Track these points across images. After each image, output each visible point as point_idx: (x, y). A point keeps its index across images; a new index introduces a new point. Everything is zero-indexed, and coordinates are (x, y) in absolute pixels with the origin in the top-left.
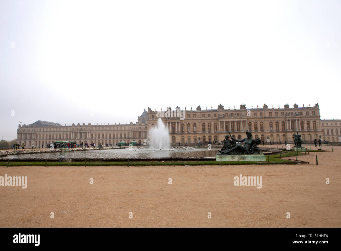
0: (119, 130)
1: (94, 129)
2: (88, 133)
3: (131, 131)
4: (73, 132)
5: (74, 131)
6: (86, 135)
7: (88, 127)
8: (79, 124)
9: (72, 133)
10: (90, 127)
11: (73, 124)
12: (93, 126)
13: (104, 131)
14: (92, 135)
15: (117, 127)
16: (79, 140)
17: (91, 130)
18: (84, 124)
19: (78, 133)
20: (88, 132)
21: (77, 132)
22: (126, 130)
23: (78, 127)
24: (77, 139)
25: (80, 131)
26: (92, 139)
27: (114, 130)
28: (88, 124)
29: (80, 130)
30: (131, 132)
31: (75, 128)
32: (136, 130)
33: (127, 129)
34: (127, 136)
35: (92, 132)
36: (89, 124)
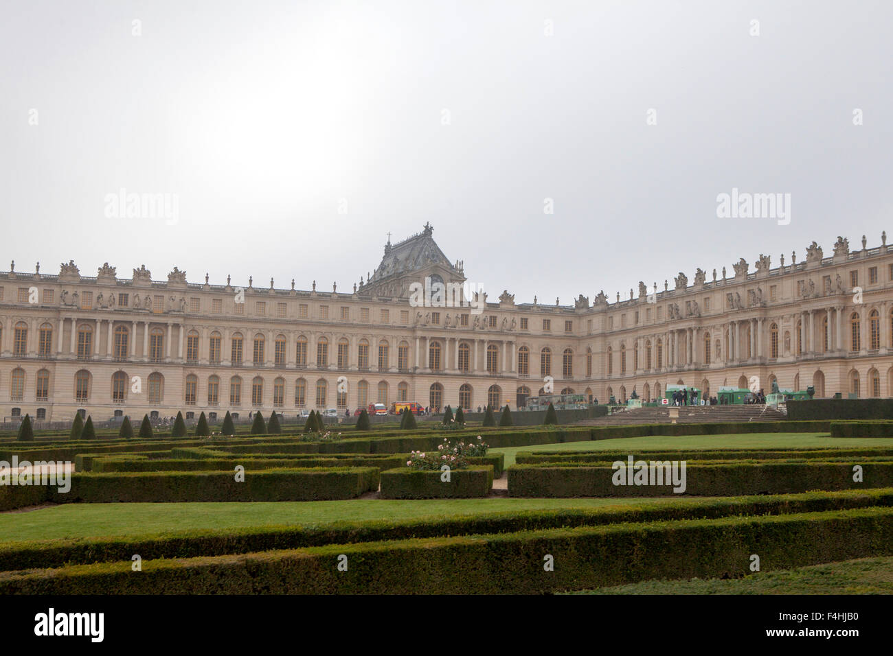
0: (352, 326)
1: (206, 306)
2: (176, 326)
3: (419, 334)
4: (75, 316)
5: (79, 310)
6: (157, 343)
7: (166, 296)
8: (107, 271)
9: (68, 320)
10: (185, 292)
11: (70, 269)
12: (196, 288)
13: (265, 321)
14: (193, 343)
15: (345, 305)
16: (116, 369)
17: (188, 310)
18: (142, 274)
19: (105, 322)
20: (170, 321)
21: (98, 317)
22: (392, 328)
23: (105, 287)
24: (99, 362)
25: (116, 312)
26: (196, 365)
27: (325, 324)
28: (172, 276)
29: (117, 307)
30: (423, 339)
31: (80, 291)
32: (444, 329)
33: (398, 323)
34: (393, 361)
35: (196, 322)
36: (177, 276)
